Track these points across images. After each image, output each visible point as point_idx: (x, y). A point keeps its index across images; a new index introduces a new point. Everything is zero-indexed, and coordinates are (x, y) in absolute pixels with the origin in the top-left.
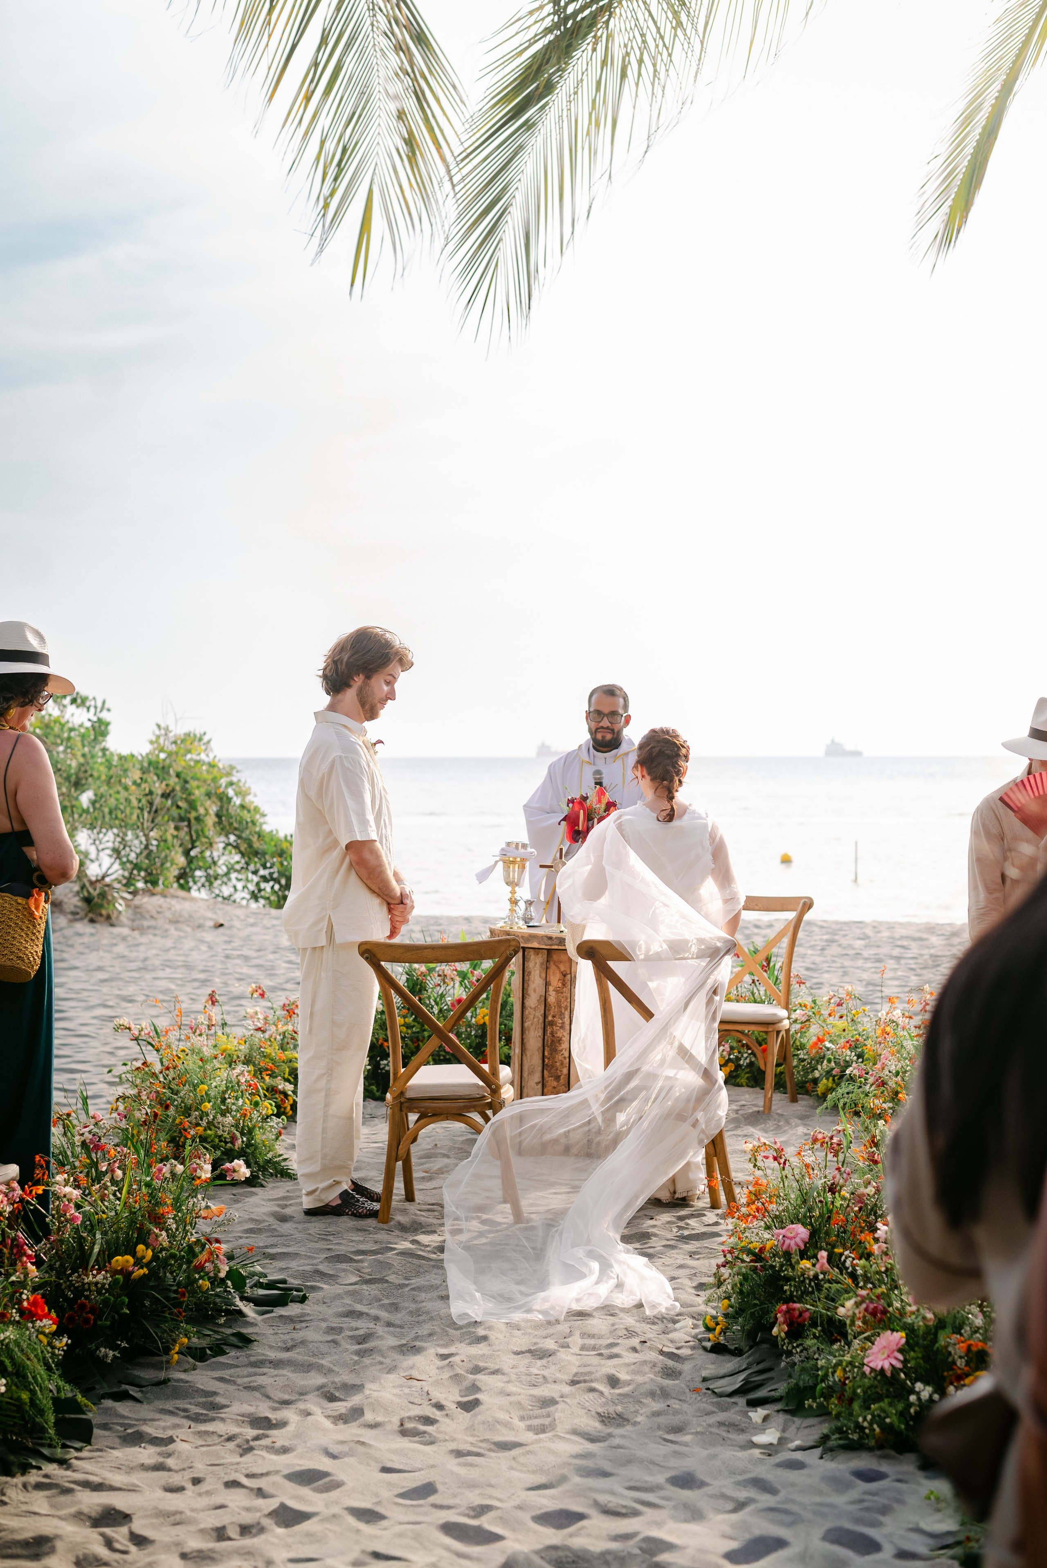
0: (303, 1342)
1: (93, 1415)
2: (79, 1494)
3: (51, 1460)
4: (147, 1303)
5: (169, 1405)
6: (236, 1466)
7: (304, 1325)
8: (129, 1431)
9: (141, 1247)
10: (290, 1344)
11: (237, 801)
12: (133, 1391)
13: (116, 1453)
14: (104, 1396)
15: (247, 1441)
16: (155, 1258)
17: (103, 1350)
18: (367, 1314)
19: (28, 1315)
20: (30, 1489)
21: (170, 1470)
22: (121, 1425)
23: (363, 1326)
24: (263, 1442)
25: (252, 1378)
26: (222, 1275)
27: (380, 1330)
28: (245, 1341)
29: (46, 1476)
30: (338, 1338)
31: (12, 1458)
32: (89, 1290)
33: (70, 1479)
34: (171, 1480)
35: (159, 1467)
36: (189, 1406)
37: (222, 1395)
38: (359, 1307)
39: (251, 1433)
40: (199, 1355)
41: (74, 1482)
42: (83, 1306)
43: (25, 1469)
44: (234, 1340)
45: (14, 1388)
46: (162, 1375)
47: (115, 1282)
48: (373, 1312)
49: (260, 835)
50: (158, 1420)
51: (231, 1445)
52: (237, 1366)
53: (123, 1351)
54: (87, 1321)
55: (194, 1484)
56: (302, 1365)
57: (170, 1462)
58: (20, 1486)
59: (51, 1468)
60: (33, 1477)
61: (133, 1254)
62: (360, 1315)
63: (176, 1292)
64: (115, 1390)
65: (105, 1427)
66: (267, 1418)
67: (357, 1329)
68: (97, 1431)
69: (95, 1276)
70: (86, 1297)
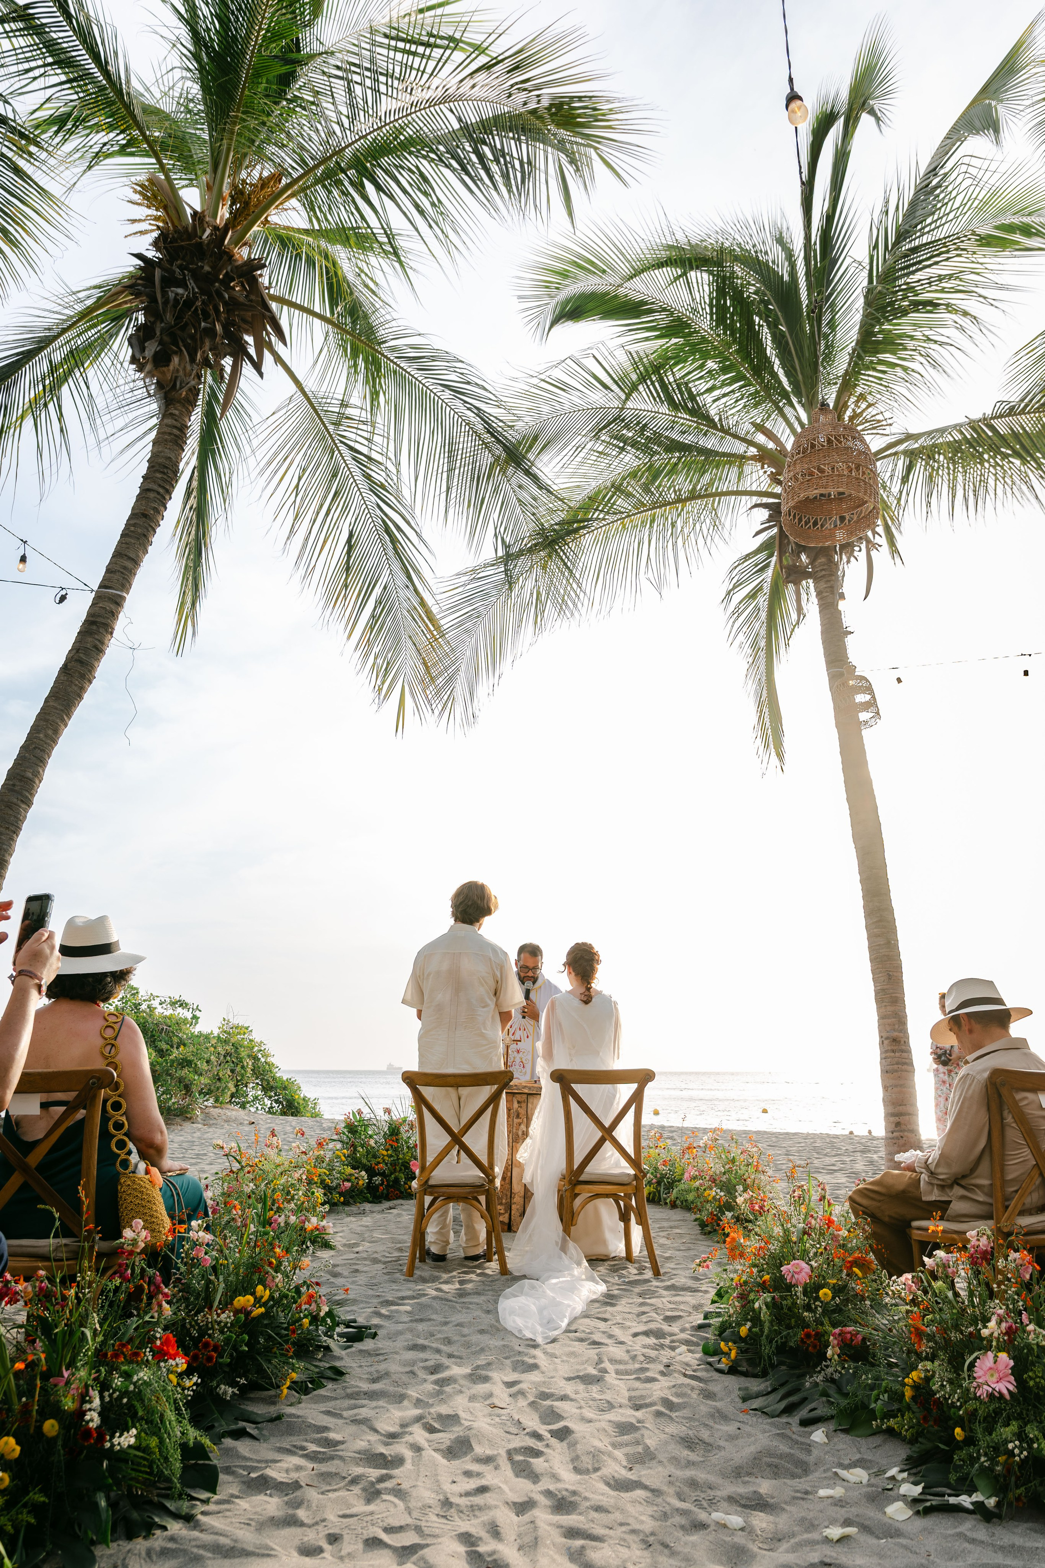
0: (387, 1374)
1: (216, 1460)
2: (209, 1562)
3: (176, 1516)
4: (262, 1341)
5: (286, 1444)
6: (369, 1518)
7: (381, 1358)
8: (253, 1475)
9: (260, 1288)
10: (375, 1375)
11: (263, 1060)
12: (250, 1428)
13: (243, 1504)
14: (224, 1435)
15: (372, 1484)
16: (271, 1298)
17: (223, 1387)
18: (431, 1348)
19: (161, 1355)
20: (154, 1558)
21: (302, 1524)
22: (244, 1468)
23: (433, 1359)
24: (388, 1484)
25: (356, 1411)
26: (322, 1314)
27: (446, 1361)
28: (338, 1374)
29: (172, 1539)
30: (415, 1368)
31: (135, 1515)
32: (213, 1328)
33: (198, 1543)
34: (306, 1539)
35: (292, 1521)
36: (305, 1444)
37: (334, 1431)
38: (421, 1341)
39: (374, 1473)
40: (301, 1388)
41: (204, 1547)
42: (207, 1345)
43: (148, 1529)
44: (329, 1374)
45: (143, 1434)
46: (272, 1410)
47: (237, 1320)
48: (434, 1345)
49: (274, 1078)
50: (280, 1461)
51: (357, 1490)
52: (336, 1399)
53: (242, 1388)
54: (210, 1359)
55: (330, 1543)
56: (394, 1396)
57: (301, 1514)
58: (143, 1554)
59: (175, 1527)
60: (158, 1540)
61: (253, 1294)
62: (423, 1348)
63: (286, 1329)
64: (233, 1427)
65: (228, 1471)
66: (382, 1454)
67: (426, 1360)
68: (222, 1477)
69: (218, 1315)
70: (210, 1336)
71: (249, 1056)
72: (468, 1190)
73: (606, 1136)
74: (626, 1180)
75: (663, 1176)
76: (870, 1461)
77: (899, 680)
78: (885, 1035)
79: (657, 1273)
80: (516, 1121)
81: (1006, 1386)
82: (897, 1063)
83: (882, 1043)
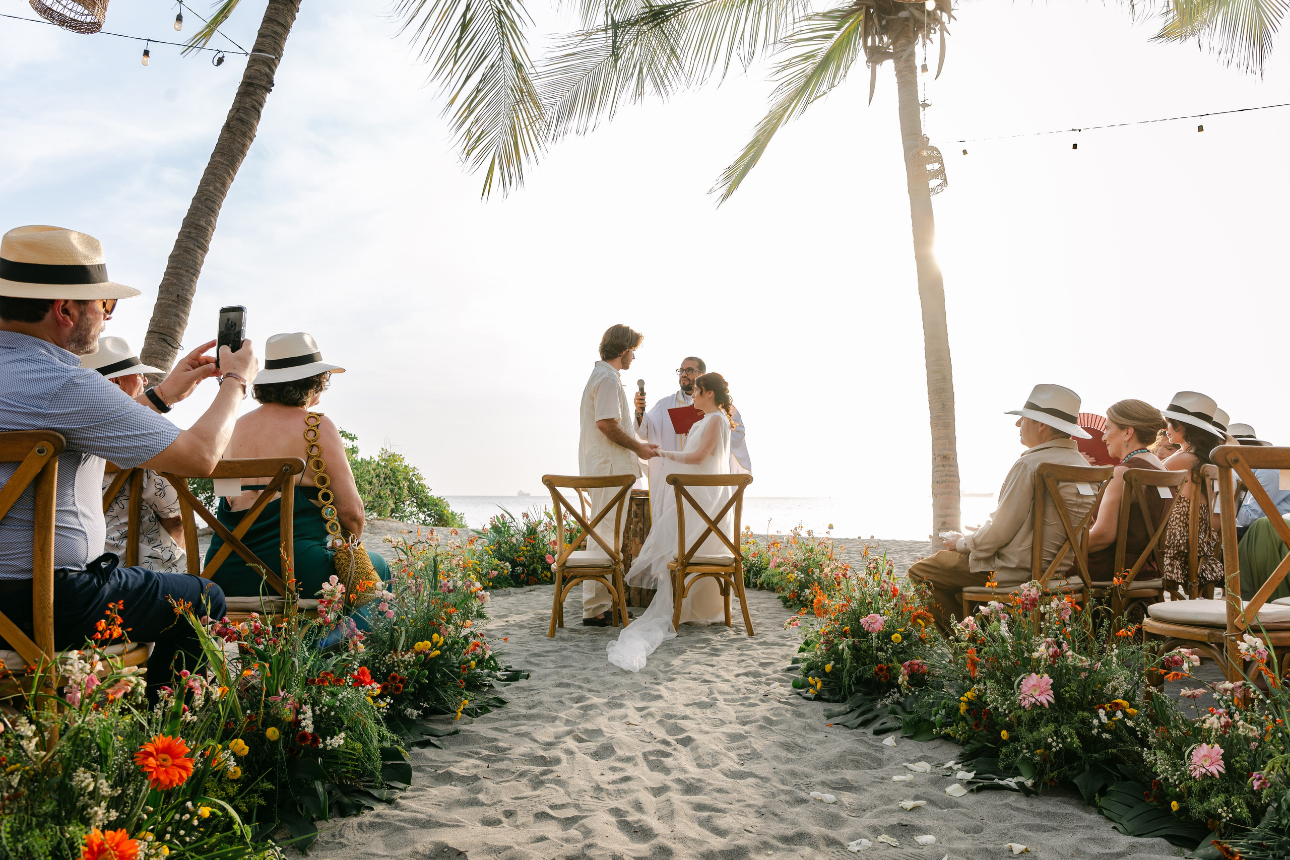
0: (541, 703)
1: (409, 760)
2: (410, 831)
3: (380, 800)
4: (438, 676)
5: (464, 749)
6: (537, 799)
7: (534, 692)
8: (440, 772)
9: (435, 636)
10: (531, 704)
11: (416, 482)
12: (433, 740)
13: (434, 791)
14: (412, 745)
15: (537, 776)
16: (445, 643)
17: (409, 710)
18: (574, 685)
19: (359, 682)
20: (365, 829)
21: (483, 804)
22: (432, 767)
23: (576, 693)
24: (550, 777)
25: (519, 728)
26: (487, 657)
27: (588, 695)
28: (501, 703)
29: (378, 816)
30: (563, 699)
31: (346, 800)
32: (398, 666)
33: (400, 818)
34: (487, 814)
35: (475, 803)
36: (479, 750)
37: (502, 741)
38: (565, 681)
39: (538, 769)
40: (471, 713)
41: (405, 820)
42: (394, 678)
43: (358, 809)
44: (494, 703)
45: (349, 740)
46: (451, 728)
47: (418, 659)
48: (577, 683)
49: (427, 497)
50: (460, 762)
51: (525, 780)
52: (501, 720)
53: (425, 710)
54: (397, 688)
55: (507, 817)
56: (548, 717)
57: (481, 797)
58: (356, 826)
59: (380, 808)
60: (367, 817)
61: (430, 639)
62: (568, 685)
63: (457, 668)
64: (420, 739)
65: (419, 769)
66: (542, 757)
67: (571, 694)
68: (414, 774)
69: (403, 656)
70: (396, 671)
71: (405, 479)
72: (598, 570)
73: (712, 528)
74: (727, 562)
75: (752, 565)
76: (931, 757)
77: (965, 152)
78: (937, 453)
79: (751, 633)
80: (634, 520)
81: (1046, 698)
82: (946, 476)
83: (934, 459)
